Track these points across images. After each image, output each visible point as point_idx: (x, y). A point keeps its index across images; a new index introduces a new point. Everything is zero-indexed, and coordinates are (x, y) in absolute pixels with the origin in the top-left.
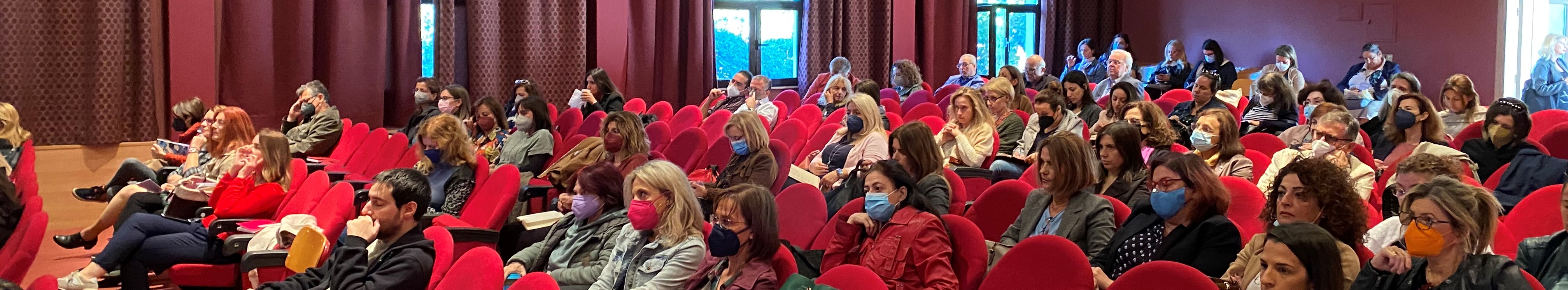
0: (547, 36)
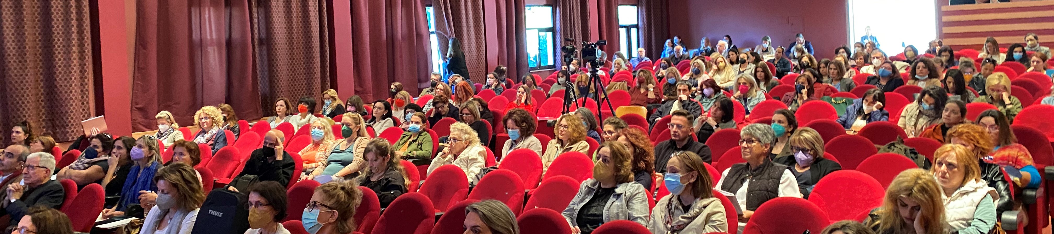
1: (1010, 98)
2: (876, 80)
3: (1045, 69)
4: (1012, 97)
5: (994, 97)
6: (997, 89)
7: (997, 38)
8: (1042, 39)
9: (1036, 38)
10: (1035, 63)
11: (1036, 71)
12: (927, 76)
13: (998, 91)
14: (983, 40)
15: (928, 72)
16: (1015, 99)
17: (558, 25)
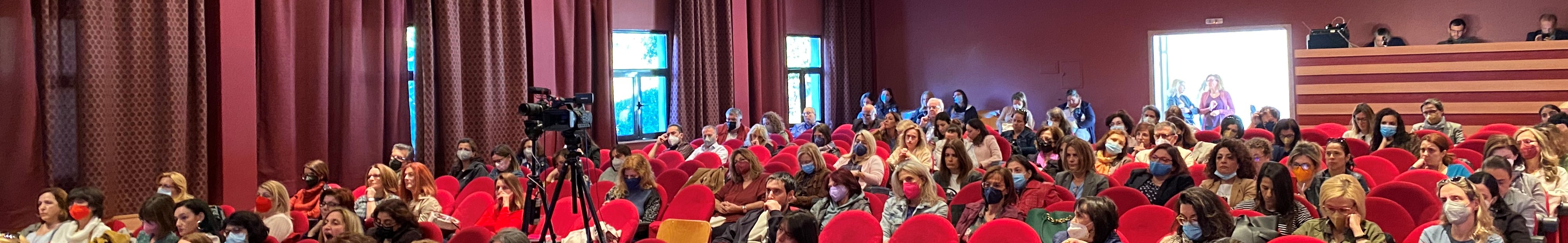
0: (497, 104)
1: (1363, 224)
2: (1145, 177)
3: (1446, 163)
4: (1369, 223)
5: (1335, 223)
6: (1337, 206)
7: (1371, 105)
8: (1450, 108)
9: (1439, 107)
10: (1426, 153)
11: (1431, 167)
12: (1235, 174)
13: (1342, 210)
14: (1350, 108)
15: (1237, 167)
16: (1374, 228)
17: (675, 65)
